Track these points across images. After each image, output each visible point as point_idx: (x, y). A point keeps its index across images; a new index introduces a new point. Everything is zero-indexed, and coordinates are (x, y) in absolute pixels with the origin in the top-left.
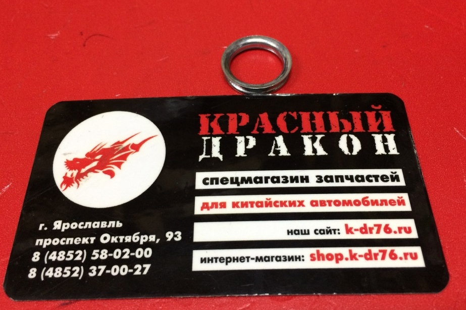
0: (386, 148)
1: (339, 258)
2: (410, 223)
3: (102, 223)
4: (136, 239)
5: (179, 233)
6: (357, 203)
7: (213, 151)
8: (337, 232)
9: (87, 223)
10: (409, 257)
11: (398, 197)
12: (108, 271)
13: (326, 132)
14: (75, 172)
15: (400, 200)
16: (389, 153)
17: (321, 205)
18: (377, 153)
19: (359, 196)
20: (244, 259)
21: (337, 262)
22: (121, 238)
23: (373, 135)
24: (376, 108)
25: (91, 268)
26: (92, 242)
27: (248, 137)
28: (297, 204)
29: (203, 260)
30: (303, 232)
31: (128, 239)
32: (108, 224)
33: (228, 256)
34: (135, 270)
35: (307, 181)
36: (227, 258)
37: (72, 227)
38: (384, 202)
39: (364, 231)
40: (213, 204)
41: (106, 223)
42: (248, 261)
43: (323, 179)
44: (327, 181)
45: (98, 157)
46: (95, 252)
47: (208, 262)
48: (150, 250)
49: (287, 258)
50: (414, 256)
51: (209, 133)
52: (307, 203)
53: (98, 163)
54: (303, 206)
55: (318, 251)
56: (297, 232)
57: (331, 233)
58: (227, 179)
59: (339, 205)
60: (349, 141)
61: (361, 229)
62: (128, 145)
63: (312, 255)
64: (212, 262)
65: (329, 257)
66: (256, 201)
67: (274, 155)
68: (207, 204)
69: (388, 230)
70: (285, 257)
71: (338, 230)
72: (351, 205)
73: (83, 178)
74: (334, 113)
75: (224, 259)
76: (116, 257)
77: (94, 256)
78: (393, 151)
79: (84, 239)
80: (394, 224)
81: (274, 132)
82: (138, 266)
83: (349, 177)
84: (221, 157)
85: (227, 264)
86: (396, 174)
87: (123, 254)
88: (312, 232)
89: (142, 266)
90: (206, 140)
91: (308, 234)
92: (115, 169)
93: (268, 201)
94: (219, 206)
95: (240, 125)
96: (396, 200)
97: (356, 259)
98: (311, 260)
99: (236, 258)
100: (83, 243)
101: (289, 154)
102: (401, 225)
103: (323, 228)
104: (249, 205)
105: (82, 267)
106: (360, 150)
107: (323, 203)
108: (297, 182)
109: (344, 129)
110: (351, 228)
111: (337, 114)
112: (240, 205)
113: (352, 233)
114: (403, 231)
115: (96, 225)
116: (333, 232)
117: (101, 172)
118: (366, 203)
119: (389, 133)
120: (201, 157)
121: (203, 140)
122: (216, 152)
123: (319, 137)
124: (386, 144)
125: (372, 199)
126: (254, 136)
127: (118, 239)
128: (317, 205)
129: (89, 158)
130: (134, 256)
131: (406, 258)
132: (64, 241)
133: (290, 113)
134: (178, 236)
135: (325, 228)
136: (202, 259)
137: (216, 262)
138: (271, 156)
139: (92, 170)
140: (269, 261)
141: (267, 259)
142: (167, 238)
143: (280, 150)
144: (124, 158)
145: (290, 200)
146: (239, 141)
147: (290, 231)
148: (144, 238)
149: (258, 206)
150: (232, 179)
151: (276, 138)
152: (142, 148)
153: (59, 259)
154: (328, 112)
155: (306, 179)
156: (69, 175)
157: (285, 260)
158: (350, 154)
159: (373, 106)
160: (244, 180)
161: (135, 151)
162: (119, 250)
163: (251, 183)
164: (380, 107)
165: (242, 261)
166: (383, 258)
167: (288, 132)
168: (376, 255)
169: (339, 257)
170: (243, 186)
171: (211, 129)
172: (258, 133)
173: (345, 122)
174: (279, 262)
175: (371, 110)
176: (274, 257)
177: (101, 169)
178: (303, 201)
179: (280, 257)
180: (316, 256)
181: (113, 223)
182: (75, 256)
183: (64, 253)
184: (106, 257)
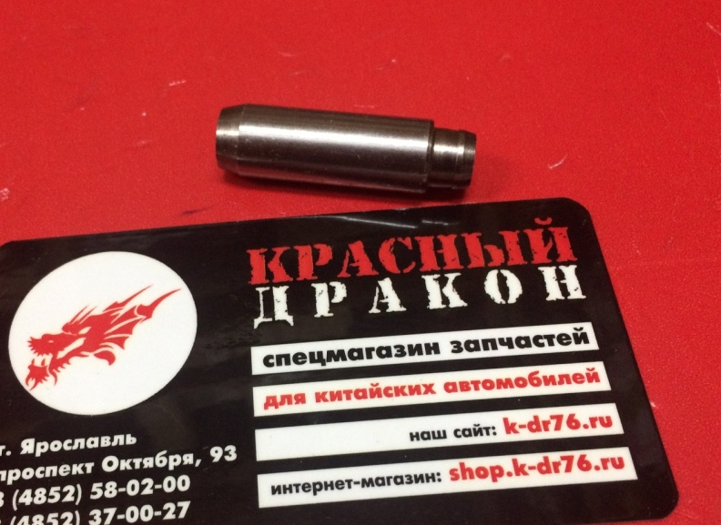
0: (564, 288)
1: (497, 473)
2: (610, 410)
3: (103, 438)
4: (161, 462)
5: (232, 449)
6: (521, 382)
7: (276, 310)
8: (491, 431)
9: (77, 441)
10: (609, 465)
11: (588, 369)
12: (120, 517)
13: (462, 267)
14: (48, 358)
15: (591, 373)
16: (569, 298)
17: (462, 390)
18: (549, 299)
19: (524, 372)
20: (343, 483)
21: (494, 480)
22: (137, 462)
23: (541, 269)
24: (544, 223)
25: (92, 513)
26: (89, 471)
27: (332, 284)
28: (423, 389)
29: (275, 490)
30: (436, 435)
31: (148, 463)
32: (112, 440)
33: (316, 481)
34: (165, 512)
35: (437, 352)
36: (315, 484)
37: (53, 449)
38: (564, 379)
39: (534, 427)
40: (283, 397)
41: (108, 438)
42: (350, 487)
43: (463, 346)
44: (470, 350)
45: (85, 331)
46: (96, 487)
47: (285, 492)
48: (186, 478)
49: (413, 479)
50: (618, 463)
51: (268, 281)
52: (439, 387)
53: (85, 342)
54: (433, 392)
55: (462, 465)
56: (426, 435)
57: (482, 435)
58: (303, 356)
59: (491, 388)
60: (502, 282)
61: (530, 425)
62: (132, 309)
63: (452, 472)
64: (291, 492)
65: (481, 472)
66: (354, 389)
67: (378, 311)
68: (274, 398)
69: (574, 424)
70: (409, 477)
71: (494, 428)
72: (512, 387)
73: (62, 367)
74: (475, 235)
75: (309, 486)
76: (131, 493)
77: (95, 493)
78: (576, 293)
79: (75, 466)
80: (583, 412)
81: (376, 273)
82: (170, 506)
83: (505, 341)
84: (290, 319)
85: (315, 494)
86: (583, 331)
87: (142, 487)
88: (450, 434)
89: (176, 505)
90: (264, 293)
91: (445, 437)
92: (115, 349)
93: (375, 388)
94: (294, 401)
95: (317, 264)
96: (584, 373)
97: (525, 474)
98: (452, 479)
99: (329, 483)
100: (74, 472)
101: (403, 309)
102: (593, 415)
103: (467, 427)
104: (344, 396)
105: (77, 513)
106: (520, 296)
107: (465, 386)
108: (420, 353)
109: (492, 260)
110: (514, 425)
111: (478, 237)
112: (328, 396)
113: (516, 432)
114: (598, 423)
115: (92, 443)
116: (484, 432)
117: (91, 355)
118: (535, 382)
119: (567, 264)
120: (257, 322)
121: (258, 292)
122: (281, 312)
123: (451, 277)
124: (562, 282)
125: (545, 374)
126: (342, 280)
127: (132, 464)
128: (455, 390)
129: (70, 333)
130: (162, 490)
131: (605, 468)
132: (41, 472)
133: (400, 239)
134: (230, 453)
135: (471, 427)
136: (273, 487)
137: (297, 491)
138: (373, 314)
139: (76, 353)
140: (383, 484)
141: (380, 482)
142: (213, 458)
143: (387, 303)
144: (128, 329)
145: (410, 384)
146: (318, 291)
147: (414, 434)
148: (175, 460)
149: (358, 397)
150: (312, 354)
151: (381, 283)
152: (157, 312)
153: (37, 501)
154: (463, 235)
155: (435, 348)
156: (38, 363)
157: (411, 482)
158: (504, 302)
159: (538, 221)
160: (332, 355)
161: (144, 317)
162: (134, 482)
163: (344, 359)
164: (549, 221)
165: (340, 487)
166: (568, 469)
167: (399, 272)
168: (556, 465)
169: (497, 471)
170: (332, 365)
171: (269, 275)
172: (349, 275)
173: (492, 249)
174: (401, 486)
175: (535, 227)
176: (391, 477)
177: (90, 351)
178: (431, 385)
179: (401, 477)
180: (459, 472)
181: (121, 437)
182: (63, 495)
183: (44, 491)
184: (114, 494)
